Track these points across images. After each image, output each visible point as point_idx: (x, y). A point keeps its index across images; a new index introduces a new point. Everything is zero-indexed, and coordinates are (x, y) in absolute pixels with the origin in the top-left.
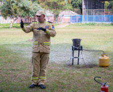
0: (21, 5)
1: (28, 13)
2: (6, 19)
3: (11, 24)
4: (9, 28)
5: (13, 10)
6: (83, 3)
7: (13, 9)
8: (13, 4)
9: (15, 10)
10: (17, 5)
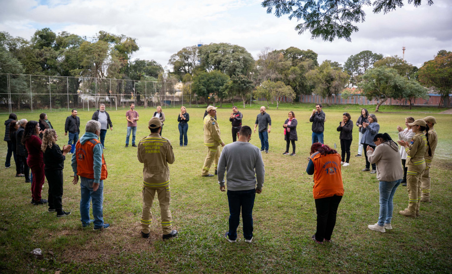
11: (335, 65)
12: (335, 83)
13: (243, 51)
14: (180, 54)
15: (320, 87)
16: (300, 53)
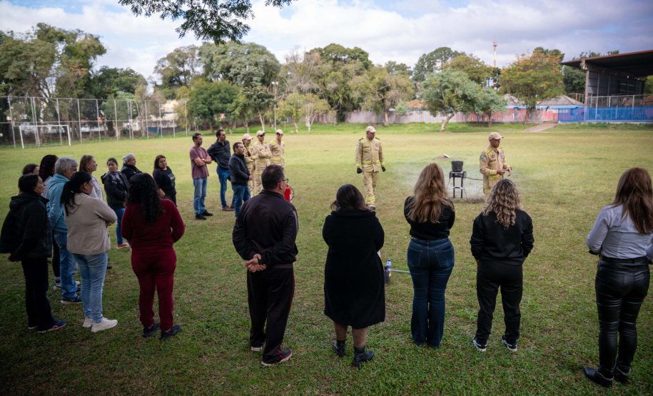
0: (460, 92)
1: (473, 106)
2: (435, 115)
3: (443, 126)
4: (438, 131)
5: (447, 102)
6: (587, 83)
7: (445, 100)
8: (447, 90)
9: (449, 100)
10: (453, 91)
11: (402, 68)
12: (391, 94)
13: (263, 51)
14: (170, 57)
15: (370, 101)
16: (345, 52)
